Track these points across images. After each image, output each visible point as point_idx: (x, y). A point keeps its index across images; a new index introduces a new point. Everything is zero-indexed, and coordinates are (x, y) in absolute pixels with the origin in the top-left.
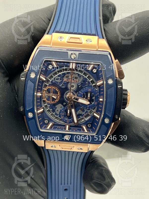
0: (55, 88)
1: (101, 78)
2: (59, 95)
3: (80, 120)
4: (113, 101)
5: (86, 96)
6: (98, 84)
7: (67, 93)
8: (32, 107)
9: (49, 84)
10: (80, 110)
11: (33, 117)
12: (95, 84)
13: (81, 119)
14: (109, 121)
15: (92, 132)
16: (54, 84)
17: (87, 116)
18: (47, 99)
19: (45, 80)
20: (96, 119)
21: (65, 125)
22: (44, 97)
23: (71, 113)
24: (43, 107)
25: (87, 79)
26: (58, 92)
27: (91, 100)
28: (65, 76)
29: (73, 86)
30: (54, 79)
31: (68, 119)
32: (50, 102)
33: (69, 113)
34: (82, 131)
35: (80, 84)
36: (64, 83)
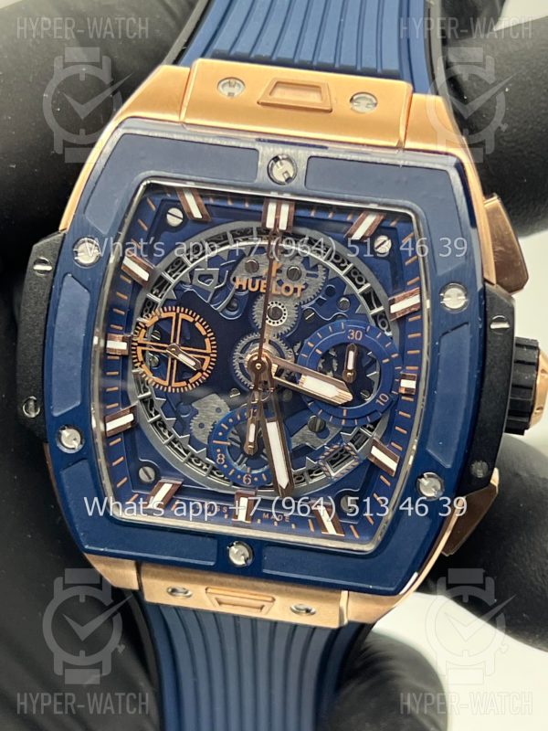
0: (191, 320)
1: (409, 283)
2: (208, 350)
3: (306, 474)
4: (465, 391)
5: (335, 364)
6: (394, 309)
7: (248, 344)
8: (78, 403)
9: (167, 300)
10: (306, 427)
11: (80, 452)
12: (381, 309)
13: (310, 472)
14: (439, 487)
15: (357, 536)
16: (186, 299)
17: (342, 456)
18: (151, 370)
19: (145, 276)
20: (382, 477)
21: (233, 496)
22: (141, 359)
23: (262, 440)
24: (133, 405)
25: (345, 284)
26: (206, 337)
27: (358, 385)
28: (242, 265)
29: (276, 314)
30: (191, 273)
31: (249, 469)
32: (166, 383)
33: (251, 438)
34: (312, 529)
35: (313, 302)
36: (234, 297)
